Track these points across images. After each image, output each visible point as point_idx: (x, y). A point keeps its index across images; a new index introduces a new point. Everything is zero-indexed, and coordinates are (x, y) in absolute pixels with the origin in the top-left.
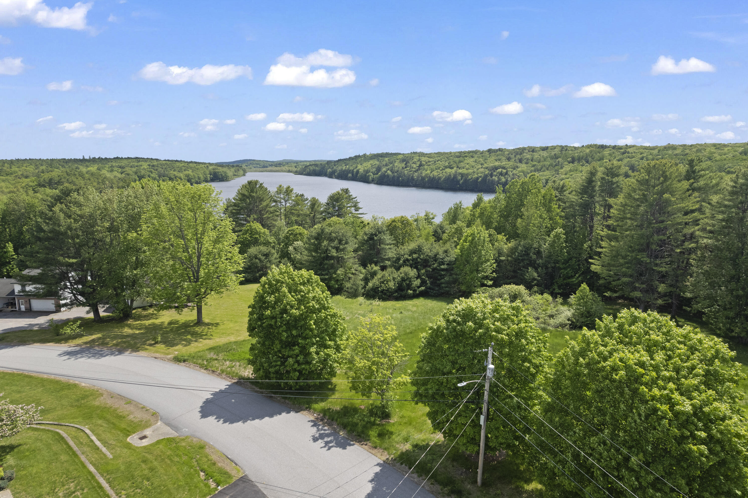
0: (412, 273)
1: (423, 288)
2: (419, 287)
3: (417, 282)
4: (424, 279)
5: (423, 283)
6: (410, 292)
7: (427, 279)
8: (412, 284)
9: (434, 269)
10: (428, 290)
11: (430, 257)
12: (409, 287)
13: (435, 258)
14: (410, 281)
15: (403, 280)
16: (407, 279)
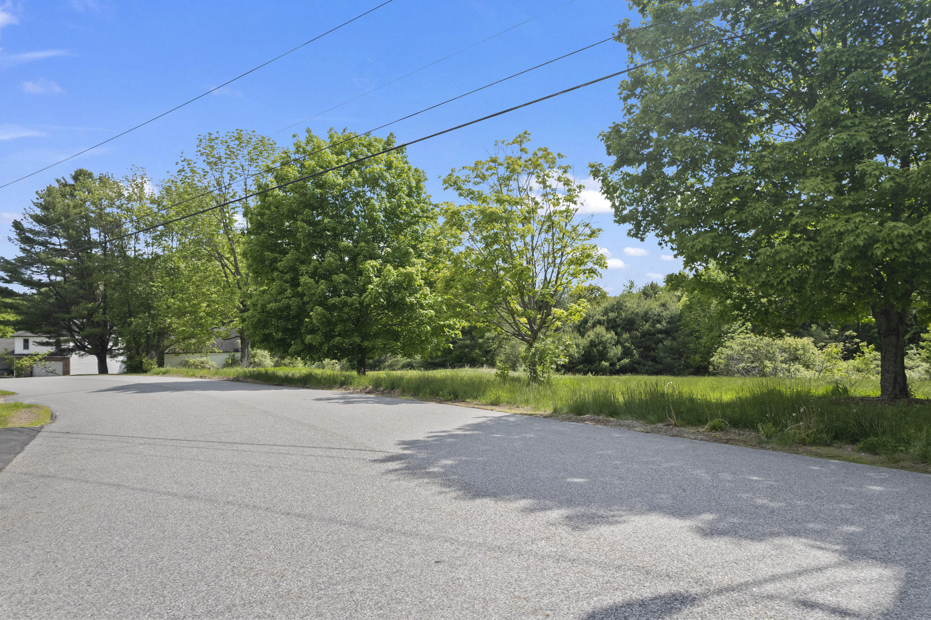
0: (610, 336)
1: (626, 361)
2: (619, 360)
3: (617, 351)
4: (629, 348)
5: (627, 353)
6: (605, 364)
7: (633, 347)
8: (607, 353)
9: (644, 335)
10: (635, 365)
11: (637, 314)
12: (603, 356)
13: (646, 317)
14: (605, 348)
15: (593, 344)
16: (599, 343)
